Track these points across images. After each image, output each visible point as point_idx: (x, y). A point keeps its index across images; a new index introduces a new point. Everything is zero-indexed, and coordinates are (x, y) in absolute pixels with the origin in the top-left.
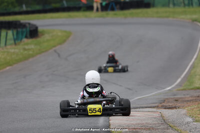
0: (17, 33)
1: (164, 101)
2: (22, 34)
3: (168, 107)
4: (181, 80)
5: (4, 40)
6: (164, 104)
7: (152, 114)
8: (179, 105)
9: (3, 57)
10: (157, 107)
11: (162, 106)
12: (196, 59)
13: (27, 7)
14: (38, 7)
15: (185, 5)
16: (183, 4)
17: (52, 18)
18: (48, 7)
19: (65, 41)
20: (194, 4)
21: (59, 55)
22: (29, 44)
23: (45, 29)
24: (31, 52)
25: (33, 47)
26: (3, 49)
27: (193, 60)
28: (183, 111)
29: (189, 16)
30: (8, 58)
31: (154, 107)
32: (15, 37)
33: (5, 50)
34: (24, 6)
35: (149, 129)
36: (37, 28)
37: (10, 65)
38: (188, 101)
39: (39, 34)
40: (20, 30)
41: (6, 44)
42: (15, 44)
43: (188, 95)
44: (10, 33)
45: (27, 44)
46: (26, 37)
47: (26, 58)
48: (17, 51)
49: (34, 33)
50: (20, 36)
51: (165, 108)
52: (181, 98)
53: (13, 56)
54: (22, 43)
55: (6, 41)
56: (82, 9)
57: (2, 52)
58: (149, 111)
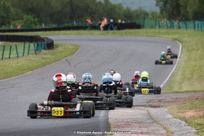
0: (38, 45)
1: (150, 101)
3: (154, 106)
5: (28, 50)
6: (150, 104)
7: (141, 111)
8: (161, 104)
9: (26, 63)
10: (145, 106)
12: (175, 69)
13: (45, 25)
14: (54, 26)
15: (168, 28)
16: (166, 27)
17: (65, 34)
18: (62, 26)
19: (74, 52)
20: (175, 27)
21: (69, 64)
22: (46, 54)
23: (59, 42)
24: (47, 61)
26: (26, 57)
27: (173, 70)
28: (165, 110)
29: (170, 36)
30: (30, 64)
31: (142, 106)
32: (36, 48)
33: (28, 58)
34: (43, 24)
35: (139, 123)
36: (53, 42)
38: (169, 102)
39: (54, 46)
40: (39, 43)
41: (28, 54)
42: (36, 53)
43: (168, 97)
44: (32, 45)
45: (45, 54)
46: (44, 49)
47: (44, 65)
48: (37, 59)
49: (50, 45)
50: (40, 47)
51: (151, 107)
52: (163, 99)
53: (34, 63)
54: (41, 53)
55: (29, 51)
56: (88, 28)
57: (26, 60)
58: (139, 109)
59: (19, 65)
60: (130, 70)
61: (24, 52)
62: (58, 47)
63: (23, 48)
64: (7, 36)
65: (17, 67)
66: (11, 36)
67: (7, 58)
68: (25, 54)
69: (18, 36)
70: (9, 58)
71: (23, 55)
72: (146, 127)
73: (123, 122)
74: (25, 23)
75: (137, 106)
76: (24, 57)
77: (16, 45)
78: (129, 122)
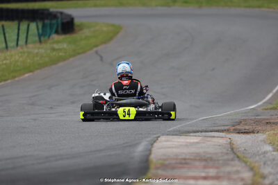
0: (44, 26)
1: (240, 123)
2: (51, 28)
3: (244, 131)
4: (272, 96)
5: (25, 35)
6: (238, 127)
8: (258, 128)
9: (21, 59)
10: (228, 131)
11: (235, 130)
19: (111, 39)
21: (102, 58)
22: (60, 42)
23: (84, 21)
24: (61, 54)
25: (65, 46)
26: (22, 48)
30: (29, 61)
31: (222, 131)
32: (40, 31)
33: (25, 50)
35: (206, 160)
36: (73, 20)
37: (31, 71)
38: (274, 123)
39: (76, 28)
40: (47, 22)
41: (26, 42)
42: (40, 42)
44: (33, 26)
45: (58, 42)
46: (57, 32)
47: (54, 61)
48: (42, 51)
49: (68, 26)
50: (48, 30)
51: (239, 133)
52: (264, 119)
53: (36, 59)
54: (50, 41)
55: (27, 38)
57: (21, 53)
58: (214, 137)
59: (8, 62)
60: (213, 69)
61: (18, 40)
62: (81, 29)
63: (16, 31)
65: (4, 66)
68: (20, 43)
69: (8, 10)
71: (17, 45)
72: (217, 168)
73: (177, 159)
75: (211, 131)
76: (19, 48)
77: (3, 26)
78: (188, 159)
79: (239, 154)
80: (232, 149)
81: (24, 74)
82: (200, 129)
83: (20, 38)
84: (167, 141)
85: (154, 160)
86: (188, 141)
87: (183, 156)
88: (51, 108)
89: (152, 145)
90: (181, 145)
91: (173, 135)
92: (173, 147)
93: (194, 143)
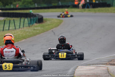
0: (31, 20)
1: (111, 61)
2: (34, 21)
3: (113, 64)
6: (111, 63)
9: (21, 34)
10: (106, 64)
11: (109, 63)
13: (37, 5)
17: (52, 12)
18: (50, 5)
19: (58, 25)
21: (54, 33)
22: (37, 27)
23: (47, 18)
24: (38, 31)
25: (39, 28)
26: (22, 29)
30: (24, 34)
31: (104, 64)
32: (29, 22)
33: (23, 30)
36: (42, 17)
37: (25, 39)
39: (44, 21)
40: (32, 18)
41: (23, 26)
42: (29, 26)
44: (26, 20)
45: (36, 27)
46: (36, 22)
47: (35, 35)
48: (30, 30)
49: (40, 20)
50: (32, 21)
51: (111, 65)
53: (27, 33)
54: (33, 26)
55: (24, 25)
56: (70, 7)
57: (21, 31)
58: (101, 66)
59: (16, 35)
61: (20, 26)
63: (19, 22)
64: (8, 13)
66: (11, 13)
67: (6, 30)
69: (16, 13)
70: (9, 29)
71: (20, 28)
73: (85, 76)
74: (23, 3)
75: (100, 64)
76: (20, 29)
77: (14, 20)
78: (90, 76)
79: (111, 74)
80: (108, 72)
81: (22, 40)
82: (95, 63)
83: (21, 25)
84: (81, 68)
85: (76, 76)
86: (90, 68)
87: (88, 74)
88: (33, 54)
89: (75, 69)
90: (87, 70)
91: (84, 66)
92: (83, 71)
93: (92, 69)
